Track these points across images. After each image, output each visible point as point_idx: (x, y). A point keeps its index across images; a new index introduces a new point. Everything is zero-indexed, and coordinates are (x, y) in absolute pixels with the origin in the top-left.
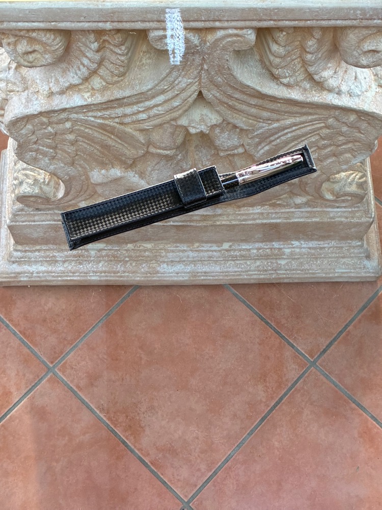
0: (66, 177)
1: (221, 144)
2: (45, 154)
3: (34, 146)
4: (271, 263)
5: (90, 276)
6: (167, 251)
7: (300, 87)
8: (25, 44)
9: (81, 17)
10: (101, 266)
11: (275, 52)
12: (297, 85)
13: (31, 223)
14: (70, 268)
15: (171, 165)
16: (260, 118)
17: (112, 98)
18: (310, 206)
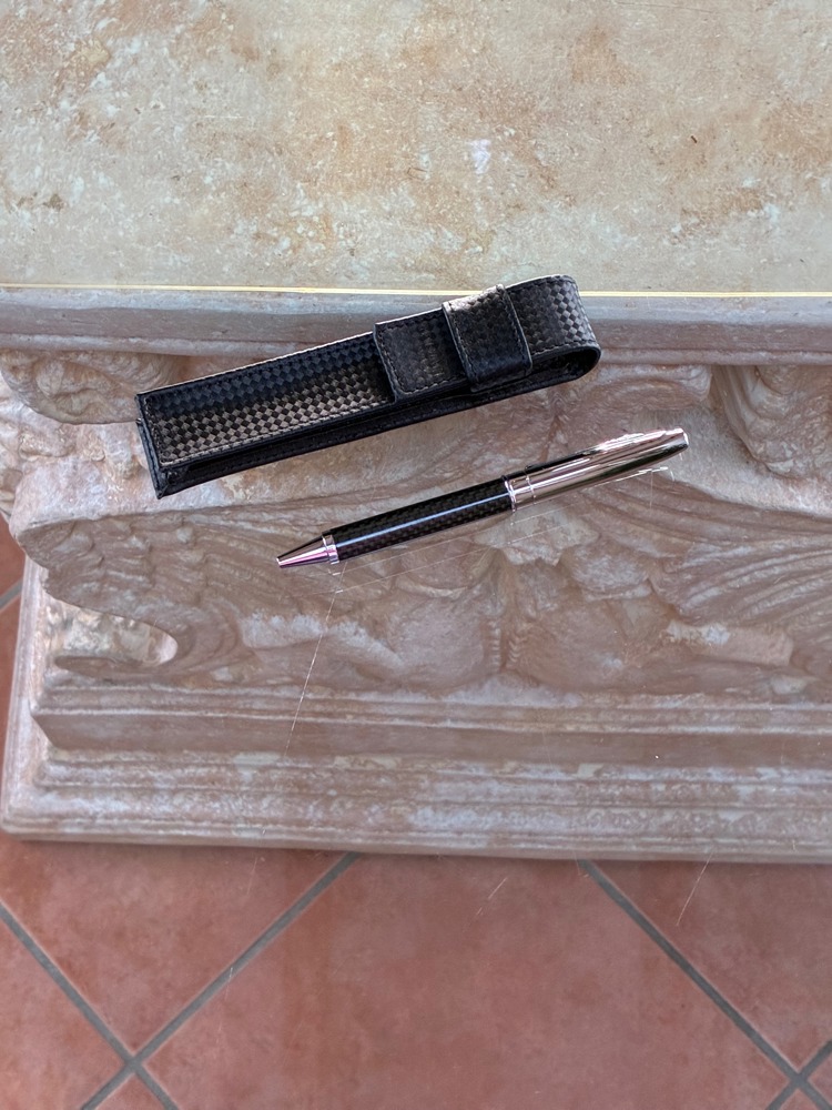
0: (178, 626)
1: (591, 580)
2: (122, 586)
3: (96, 571)
4: (703, 817)
5: (238, 830)
6: (435, 778)
7: (822, 479)
8: (60, 373)
9: (214, 330)
10: (268, 807)
11: (762, 408)
12: (813, 475)
13: (90, 712)
14: (187, 807)
15: (453, 611)
16: (702, 536)
17: (300, 494)
18: (811, 699)
